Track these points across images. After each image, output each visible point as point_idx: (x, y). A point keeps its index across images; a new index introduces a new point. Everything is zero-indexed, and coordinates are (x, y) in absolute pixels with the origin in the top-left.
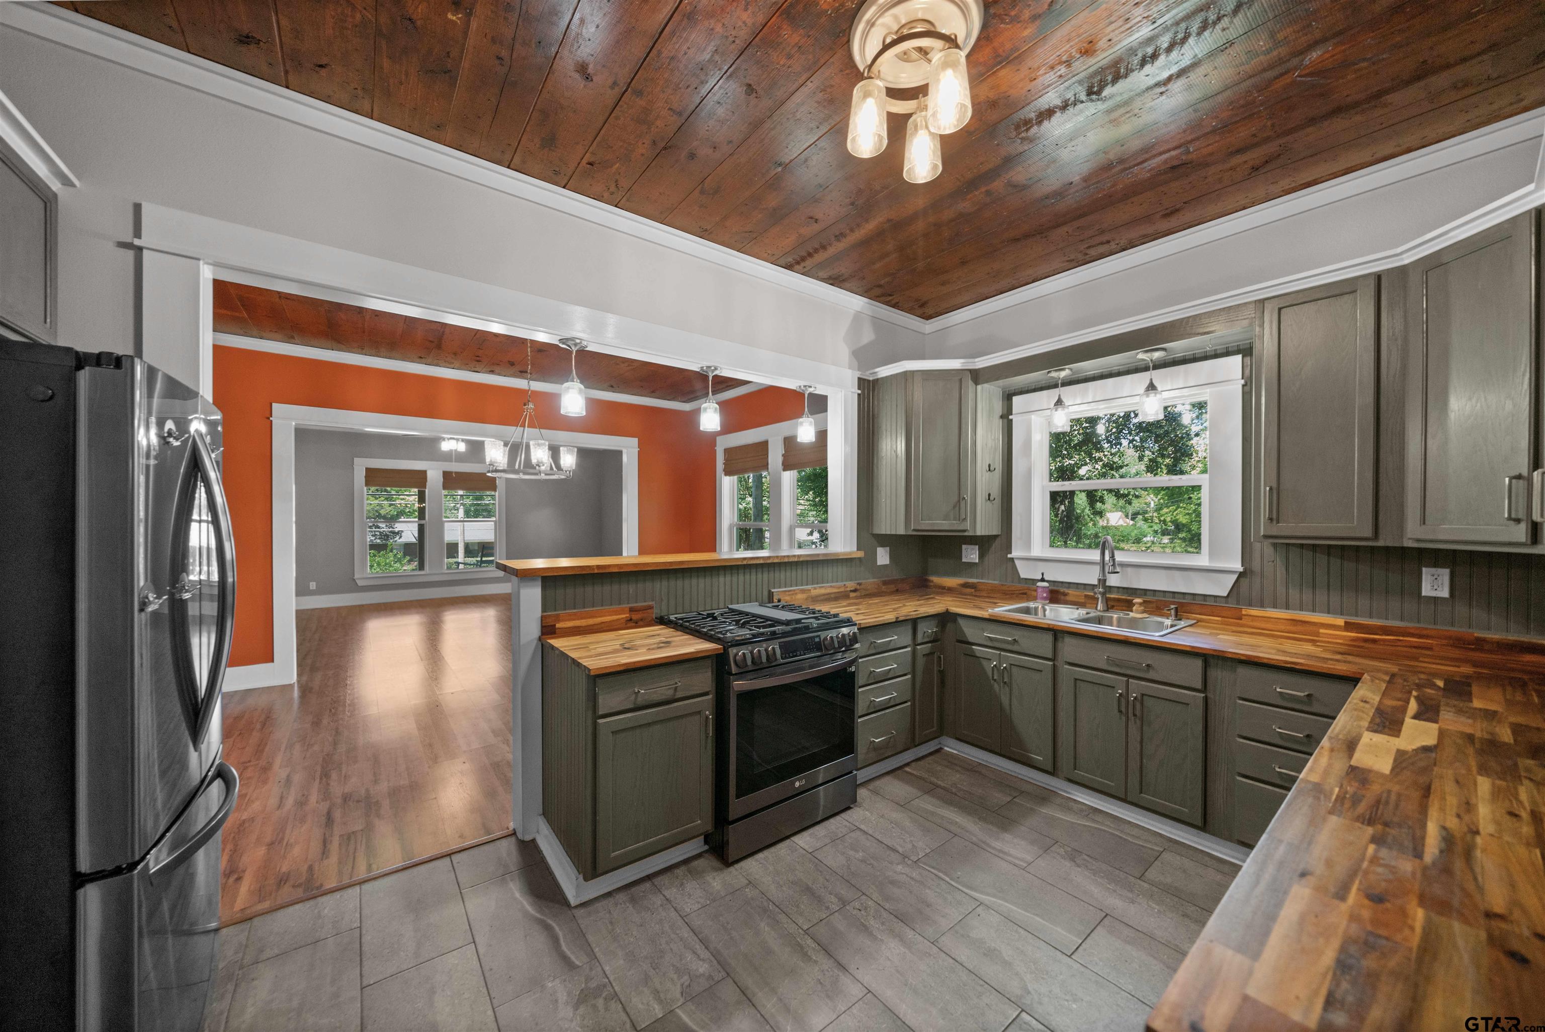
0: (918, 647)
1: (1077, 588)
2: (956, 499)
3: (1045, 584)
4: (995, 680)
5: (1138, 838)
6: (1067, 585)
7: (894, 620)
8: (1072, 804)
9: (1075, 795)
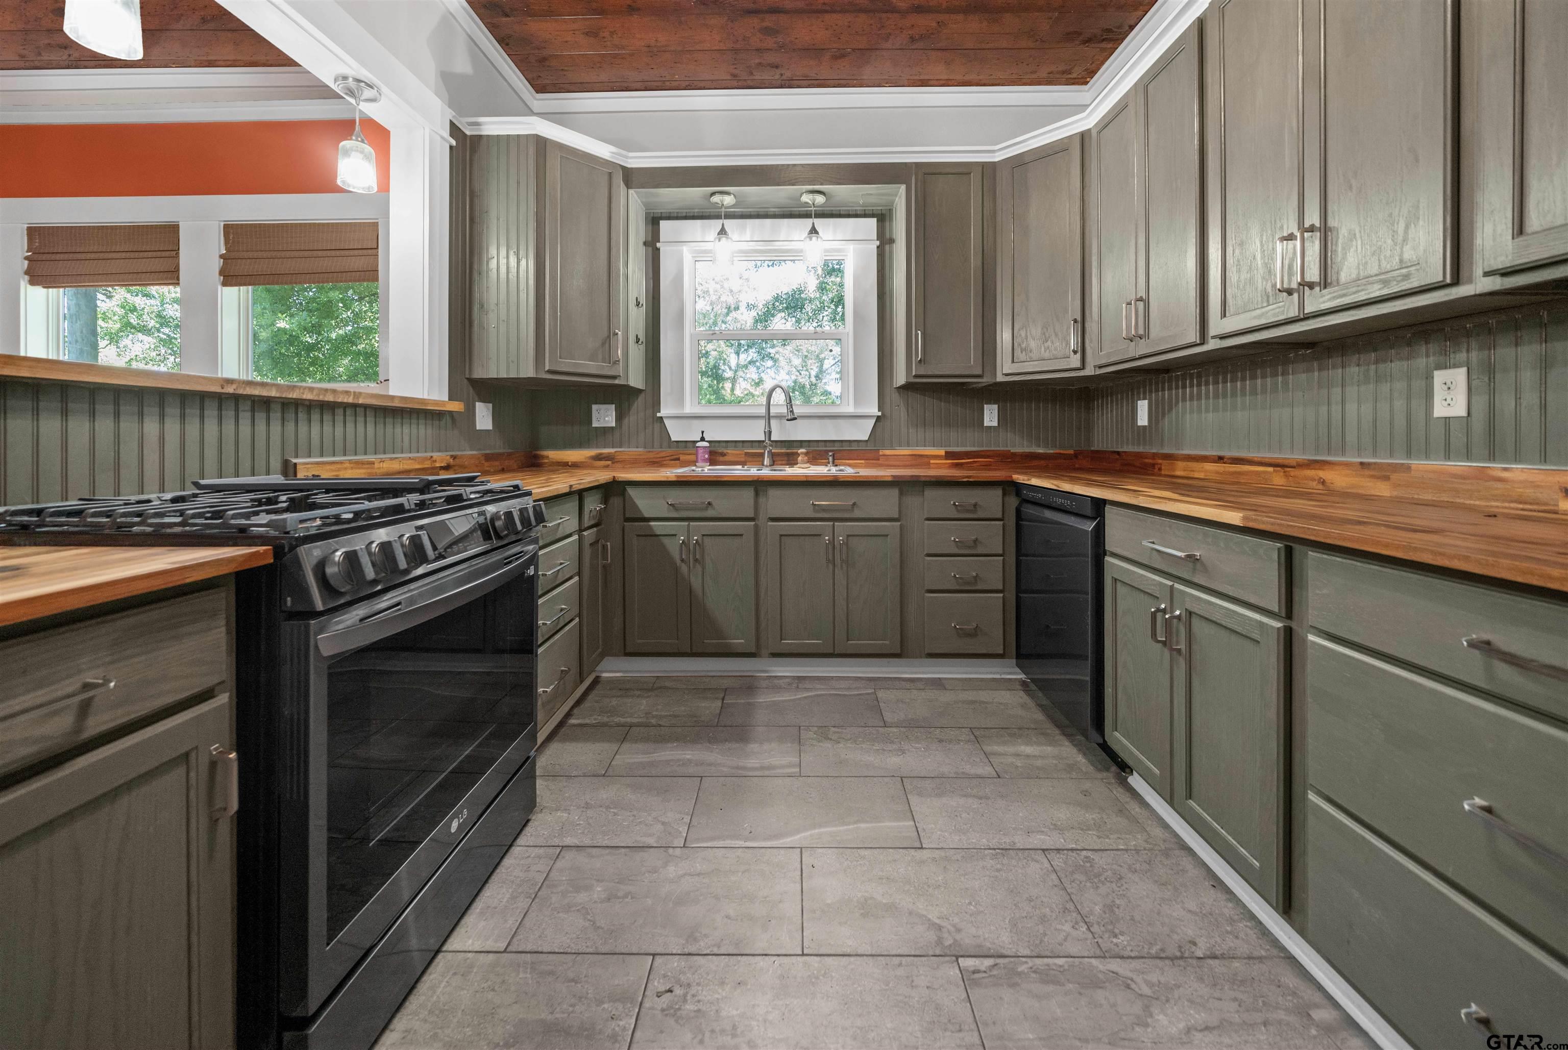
0: (585, 533)
1: (735, 447)
2: (606, 334)
3: (706, 444)
4: (682, 560)
5: (849, 689)
6: (724, 444)
7: (567, 490)
8: (776, 681)
9: (774, 671)
